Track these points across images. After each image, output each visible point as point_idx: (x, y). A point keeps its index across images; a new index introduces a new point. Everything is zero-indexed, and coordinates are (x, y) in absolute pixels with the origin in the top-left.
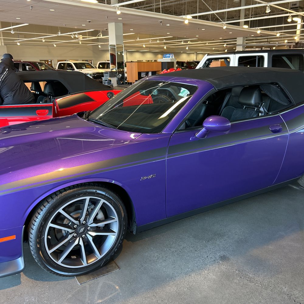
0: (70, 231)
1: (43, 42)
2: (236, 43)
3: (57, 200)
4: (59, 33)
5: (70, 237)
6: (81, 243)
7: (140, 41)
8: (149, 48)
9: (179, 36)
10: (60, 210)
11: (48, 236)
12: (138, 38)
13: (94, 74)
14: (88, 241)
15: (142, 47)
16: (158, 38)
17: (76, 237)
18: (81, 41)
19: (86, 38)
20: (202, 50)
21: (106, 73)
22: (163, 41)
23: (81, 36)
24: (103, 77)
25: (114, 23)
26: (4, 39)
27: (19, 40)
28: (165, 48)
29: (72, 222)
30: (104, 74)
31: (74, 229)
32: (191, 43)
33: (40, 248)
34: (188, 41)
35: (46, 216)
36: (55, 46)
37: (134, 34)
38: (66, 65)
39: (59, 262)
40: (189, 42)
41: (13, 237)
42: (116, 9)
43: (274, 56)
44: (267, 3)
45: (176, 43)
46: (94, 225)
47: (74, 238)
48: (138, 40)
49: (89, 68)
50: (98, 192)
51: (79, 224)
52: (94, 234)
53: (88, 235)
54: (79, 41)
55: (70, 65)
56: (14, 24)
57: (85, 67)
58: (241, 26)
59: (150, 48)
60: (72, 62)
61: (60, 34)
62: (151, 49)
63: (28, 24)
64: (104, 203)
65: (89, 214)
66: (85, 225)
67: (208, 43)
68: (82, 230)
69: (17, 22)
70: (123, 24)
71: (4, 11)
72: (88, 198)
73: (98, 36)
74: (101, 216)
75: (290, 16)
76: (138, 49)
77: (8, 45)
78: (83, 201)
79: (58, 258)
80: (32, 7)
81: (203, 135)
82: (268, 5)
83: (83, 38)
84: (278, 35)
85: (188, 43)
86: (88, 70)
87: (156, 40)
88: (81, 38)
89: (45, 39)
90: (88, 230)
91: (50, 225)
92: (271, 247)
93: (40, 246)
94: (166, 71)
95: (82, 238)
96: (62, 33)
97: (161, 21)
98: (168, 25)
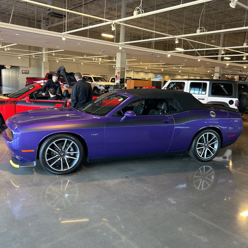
0: (57, 153)
1: (74, 61)
2: (214, 71)
3: (52, 138)
4: (85, 56)
5: (57, 156)
6: (61, 160)
10: (54, 143)
11: (47, 153)
12: (141, 63)
13: (106, 86)
14: (65, 160)
15: (145, 69)
16: (155, 64)
17: (59, 157)
18: (100, 62)
19: (104, 60)
20: (193, 73)
21: (112, 86)
24: (109, 88)
25: (120, 53)
26: (48, 58)
27: (58, 58)
28: (163, 70)
29: (59, 150)
30: (110, 87)
31: (59, 153)
32: (182, 68)
33: (43, 158)
35: (47, 144)
36: (82, 64)
37: (136, 60)
38: (88, 78)
39: (51, 166)
40: (180, 67)
41: (33, 151)
43: (213, 84)
44: (222, 47)
45: (171, 68)
46: (68, 153)
47: (58, 157)
48: (141, 64)
49: (103, 81)
50: (71, 138)
51: (61, 151)
52: (68, 157)
53: (65, 157)
55: (90, 79)
56: (55, 50)
57: (100, 81)
58: (219, 60)
59: (151, 69)
60: (92, 76)
63: (64, 50)
64: (73, 143)
65: (66, 147)
66: (64, 153)
67: (196, 69)
68: (62, 154)
69: (57, 49)
70: (127, 54)
72: (66, 140)
73: (112, 60)
74: (72, 150)
75: (245, 56)
76: (142, 70)
77: (50, 62)
78: (64, 141)
79: (50, 164)
80: (66, 42)
81: (125, 119)
82: (223, 49)
83: (102, 60)
84: (245, 67)
86: (103, 83)
87: (154, 65)
89: (75, 59)
90: (65, 155)
91: (48, 148)
92: (152, 177)
93: (43, 156)
94: (145, 88)
95: (62, 158)
96: (86, 57)
97: (152, 54)
98: (159, 56)
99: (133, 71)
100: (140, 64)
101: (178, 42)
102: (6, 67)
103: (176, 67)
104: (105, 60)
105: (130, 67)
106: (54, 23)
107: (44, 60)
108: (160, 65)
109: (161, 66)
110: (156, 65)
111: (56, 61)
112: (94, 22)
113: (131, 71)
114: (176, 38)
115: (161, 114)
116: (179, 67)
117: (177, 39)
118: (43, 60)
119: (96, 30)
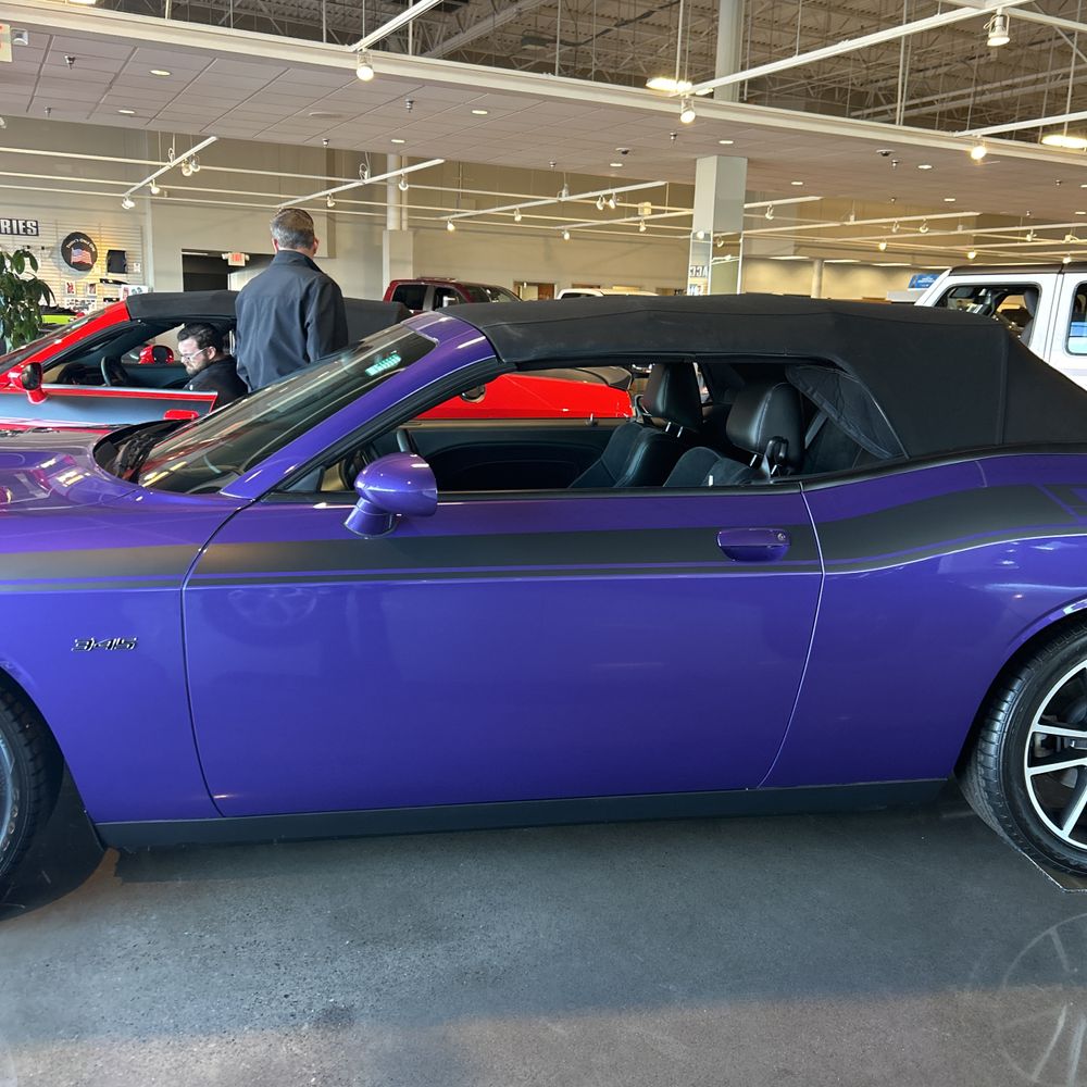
1: (516, 222)
4: (564, 192)
7: (857, 225)
8: (910, 256)
9: (1002, 213)
12: (852, 217)
15: (875, 250)
18: (647, 222)
19: (663, 212)
22: (956, 229)
23: (648, 204)
25: (716, 157)
26: (411, 212)
27: (453, 213)
28: (972, 256)
32: (1078, 241)
34: (1067, 231)
36: (567, 237)
37: (818, 198)
40: (1068, 237)
42: (680, 104)
45: (1016, 241)
48: (852, 222)
54: (639, 222)
59: (913, 254)
61: (565, 197)
62: (919, 260)
63: (442, 161)
70: (750, 161)
71: (340, 116)
76: (865, 257)
77: (422, 231)
80: (411, 102)
83: (654, 212)
85: (1063, 242)
87: (919, 224)
88: (647, 211)
89: (522, 211)
96: (570, 194)
97: (884, 151)
98: (926, 167)
99: (816, 266)
100: (846, 223)
101: (1007, 40)
102: (227, 261)
103: (1040, 234)
104: (667, 208)
105: (801, 246)
106: (433, 42)
107: (392, 225)
108: (953, 223)
109: (960, 231)
110: (932, 224)
111: (446, 229)
112: (616, 26)
113: (809, 263)
114: (992, 14)
115: (711, 483)
116: (1061, 234)
117: (998, 21)
118: (385, 225)
119: (631, 69)
